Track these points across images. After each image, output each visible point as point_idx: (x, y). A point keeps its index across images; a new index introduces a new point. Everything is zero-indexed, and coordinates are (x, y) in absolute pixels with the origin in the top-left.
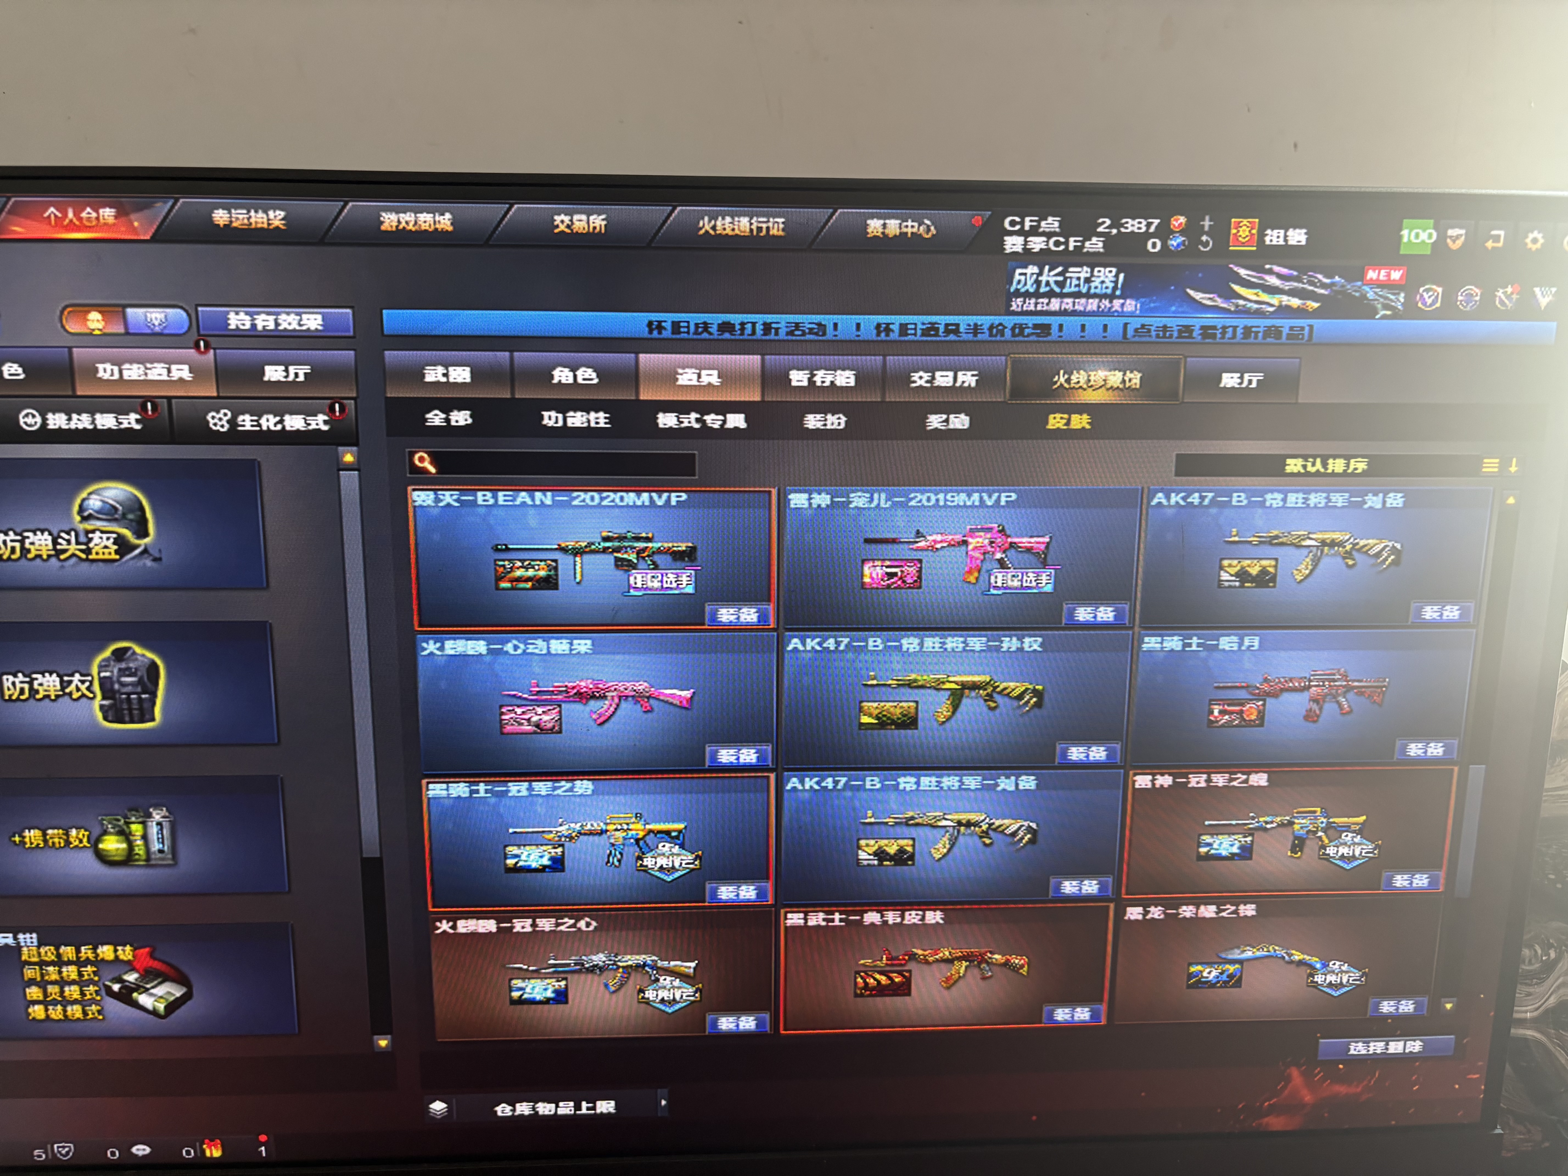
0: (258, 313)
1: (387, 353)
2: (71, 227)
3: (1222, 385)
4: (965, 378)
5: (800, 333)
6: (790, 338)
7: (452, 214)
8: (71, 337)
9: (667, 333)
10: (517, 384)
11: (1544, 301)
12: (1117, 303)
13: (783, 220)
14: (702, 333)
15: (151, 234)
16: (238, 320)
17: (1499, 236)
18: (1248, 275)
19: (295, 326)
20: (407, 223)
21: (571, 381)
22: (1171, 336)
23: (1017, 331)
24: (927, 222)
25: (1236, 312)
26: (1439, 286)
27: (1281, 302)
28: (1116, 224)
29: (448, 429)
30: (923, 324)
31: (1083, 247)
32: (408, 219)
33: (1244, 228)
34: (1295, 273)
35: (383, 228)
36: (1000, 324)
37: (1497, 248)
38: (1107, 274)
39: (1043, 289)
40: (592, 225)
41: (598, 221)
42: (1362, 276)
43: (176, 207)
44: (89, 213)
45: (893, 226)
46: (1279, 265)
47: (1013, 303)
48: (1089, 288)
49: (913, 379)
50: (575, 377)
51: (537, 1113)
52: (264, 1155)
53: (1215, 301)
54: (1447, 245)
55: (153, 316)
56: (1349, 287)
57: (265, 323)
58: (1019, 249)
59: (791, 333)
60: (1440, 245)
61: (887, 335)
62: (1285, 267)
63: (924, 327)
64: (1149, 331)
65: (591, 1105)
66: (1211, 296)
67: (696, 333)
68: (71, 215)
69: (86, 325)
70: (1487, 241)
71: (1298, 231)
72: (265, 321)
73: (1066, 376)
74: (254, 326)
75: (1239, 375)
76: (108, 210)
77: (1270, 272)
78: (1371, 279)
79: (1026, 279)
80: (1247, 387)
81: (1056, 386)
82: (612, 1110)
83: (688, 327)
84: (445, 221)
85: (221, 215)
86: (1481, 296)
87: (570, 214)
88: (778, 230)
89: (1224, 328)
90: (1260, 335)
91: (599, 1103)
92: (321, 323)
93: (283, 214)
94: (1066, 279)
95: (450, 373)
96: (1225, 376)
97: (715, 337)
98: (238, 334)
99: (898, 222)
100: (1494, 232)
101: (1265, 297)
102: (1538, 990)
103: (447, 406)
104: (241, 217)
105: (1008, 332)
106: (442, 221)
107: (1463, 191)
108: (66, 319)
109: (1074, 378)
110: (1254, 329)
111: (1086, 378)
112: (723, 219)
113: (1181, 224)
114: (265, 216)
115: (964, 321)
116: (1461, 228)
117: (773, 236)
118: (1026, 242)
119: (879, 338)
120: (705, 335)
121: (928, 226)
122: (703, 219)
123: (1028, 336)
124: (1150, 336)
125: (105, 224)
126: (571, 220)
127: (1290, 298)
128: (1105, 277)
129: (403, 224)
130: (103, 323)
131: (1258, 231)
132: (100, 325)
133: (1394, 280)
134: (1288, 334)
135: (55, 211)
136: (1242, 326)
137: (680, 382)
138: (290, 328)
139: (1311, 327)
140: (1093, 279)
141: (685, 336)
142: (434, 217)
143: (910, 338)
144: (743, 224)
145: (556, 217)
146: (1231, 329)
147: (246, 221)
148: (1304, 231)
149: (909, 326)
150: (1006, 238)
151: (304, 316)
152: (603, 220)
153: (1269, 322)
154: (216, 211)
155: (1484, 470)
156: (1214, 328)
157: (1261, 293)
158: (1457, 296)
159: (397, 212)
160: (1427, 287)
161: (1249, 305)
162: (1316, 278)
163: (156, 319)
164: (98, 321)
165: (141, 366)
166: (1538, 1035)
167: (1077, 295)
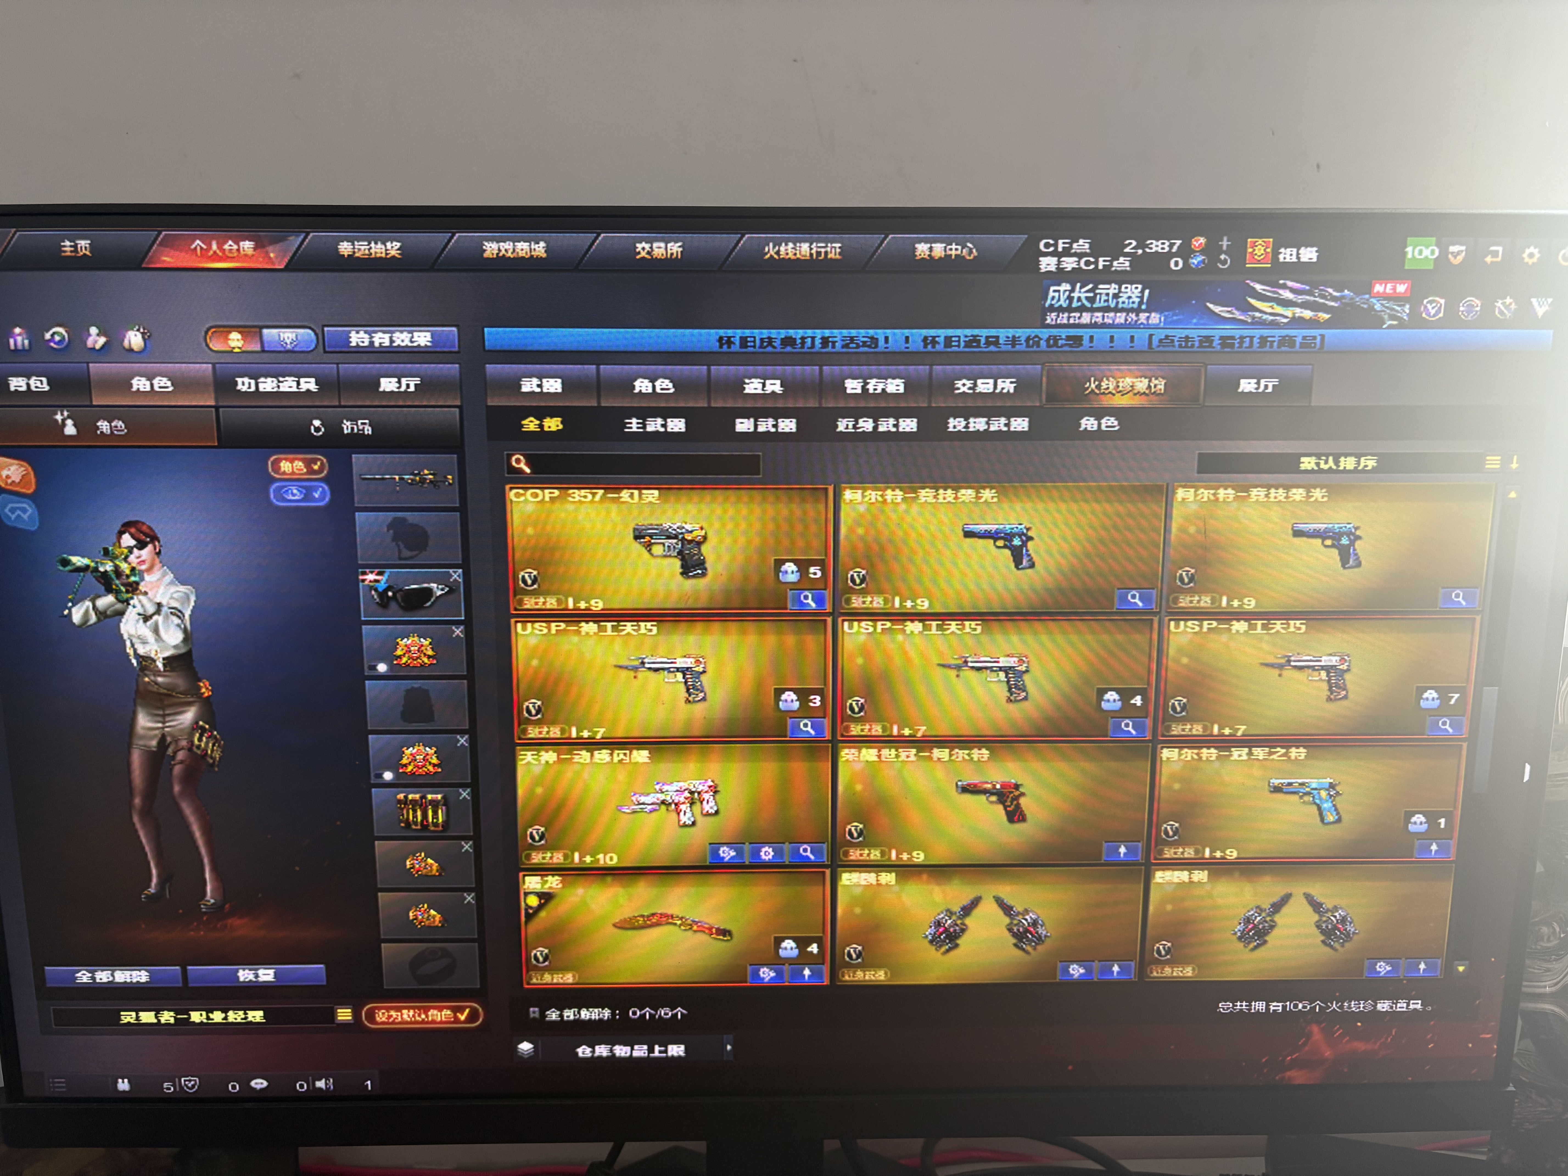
0: (376, 332)
1: (487, 365)
2: (215, 258)
3: (1240, 390)
4: (1003, 385)
5: (854, 345)
6: (844, 350)
7: (545, 242)
8: (214, 354)
9: (736, 348)
10: (602, 393)
11: (1540, 311)
12: (1143, 316)
13: (839, 245)
14: (767, 346)
15: (285, 264)
16: (358, 338)
17: (1497, 252)
18: (1264, 290)
19: (407, 342)
20: (506, 250)
21: (650, 390)
22: (1193, 346)
23: (1052, 341)
24: (969, 245)
25: (1252, 324)
26: (1442, 298)
27: (1294, 314)
28: (1141, 245)
29: (542, 435)
30: (966, 336)
31: (1111, 266)
32: (507, 247)
33: (1260, 247)
34: (1307, 288)
35: (485, 255)
36: (1036, 336)
37: (1497, 262)
38: (1133, 290)
39: (1075, 304)
40: (669, 252)
41: (675, 248)
42: (1369, 290)
43: (307, 240)
44: (230, 246)
45: (939, 250)
46: (1292, 281)
47: (1048, 317)
48: (1117, 303)
49: (957, 386)
50: (654, 387)
51: (614, 1055)
52: (370, 1088)
53: (1233, 314)
54: (1448, 260)
55: (286, 336)
56: (1357, 299)
57: (382, 341)
58: (1053, 268)
59: (846, 346)
60: (1442, 260)
61: (933, 347)
62: (1297, 282)
63: (967, 339)
64: (1173, 341)
65: (663, 1048)
66: (1229, 309)
67: (761, 347)
68: (214, 247)
69: (227, 344)
70: (1486, 256)
71: (1309, 249)
72: (381, 339)
73: (1097, 383)
74: (372, 343)
75: (1255, 381)
76: (247, 242)
77: (1284, 287)
78: (1378, 292)
79: (1059, 296)
80: (1263, 391)
81: (1087, 392)
82: (682, 1054)
83: (754, 342)
84: (540, 249)
85: (345, 246)
86: (1481, 306)
87: (650, 241)
88: (835, 254)
89: (1242, 338)
90: (1275, 344)
91: (670, 1047)
92: (430, 340)
93: (399, 244)
94: (1096, 295)
95: (543, 384)
96: (1243, 382)
97: (779, 350)
98: (359, 351)
99: (944, 245)
100: (1493, 248)
101: (1279, 310)
102: (1557, 966)
103: (541, 413)
104: (363, 248)
105: (1043, 343)
106: (537, 249)
107: (1463, 211)
108: (210, 338)
109: (1104, 385)
110: (1269, 339)
111: (1115, 384)
112: (786, 245)
113: (1201, 243)
114: (383, 247)
115: (1003, 334)
116: (1461, 245)
117: (831, 259)
118: (1059, 262)
119: (925, 350)
120: (770, 349)
121: (971, 249)
122: (768, 245)
123: (1062, 346)
124: (1174, 346)
125: (246, 255)
126: (651, 248)
127: (1303, 310)
128: (1132, 292)
129: (503, 252)
130: (242, 342)
131: (1273, 250)
132: (240, 344)
133: (1399, 293)
134: (1301, 343)
135: (201, 244)
136: (1258, 336)
137: (747, 391)
138: (403, 344)
139: (1323, 336)
140: (1121, 295)
141: (751, 349)
142: (530, 246)
143: (954, 349)
144: (805, 249)
145: (638, 245)
146: (1248, 339)
147: (367, 252)
148: (1315, 249)
149: (954, 339)
150: (1041, 259)
151: (416, 334)
152: (680, 247)
153: (1284, 332)
154: (341, 243)
155: (1487, 466)
156: (1232, 338)
157: (1275, 306)
158: (1459, 307)
159: (498, 242)
160: (1430, 299)
161: (1265, 317)
162: (1327, 292)
163: (288, 338)
164: (238, 340)
165: (274, 379)
166: (1557, 1010)
167: (1106, 309)
